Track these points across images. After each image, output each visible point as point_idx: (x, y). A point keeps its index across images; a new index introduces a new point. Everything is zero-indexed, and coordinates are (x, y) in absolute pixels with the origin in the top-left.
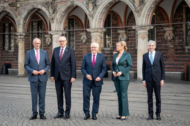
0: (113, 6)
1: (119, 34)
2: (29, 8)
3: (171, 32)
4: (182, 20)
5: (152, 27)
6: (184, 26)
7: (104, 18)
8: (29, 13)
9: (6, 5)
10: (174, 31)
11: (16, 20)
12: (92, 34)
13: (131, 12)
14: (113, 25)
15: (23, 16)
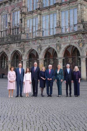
0: (48, 50)
1: (50, 61)
2: (14, 50)
3: (71, 60)
4: (75, 55)
5: (64, 58)
6: (76, 58)
7: (44, 54)
8: (13, 52)
9: (4, 49)
10: (72, 60)
11: (8, 55)
12: (40, 61)
13: (56, 52)
14: (48, 57)
15: (11, 53)
